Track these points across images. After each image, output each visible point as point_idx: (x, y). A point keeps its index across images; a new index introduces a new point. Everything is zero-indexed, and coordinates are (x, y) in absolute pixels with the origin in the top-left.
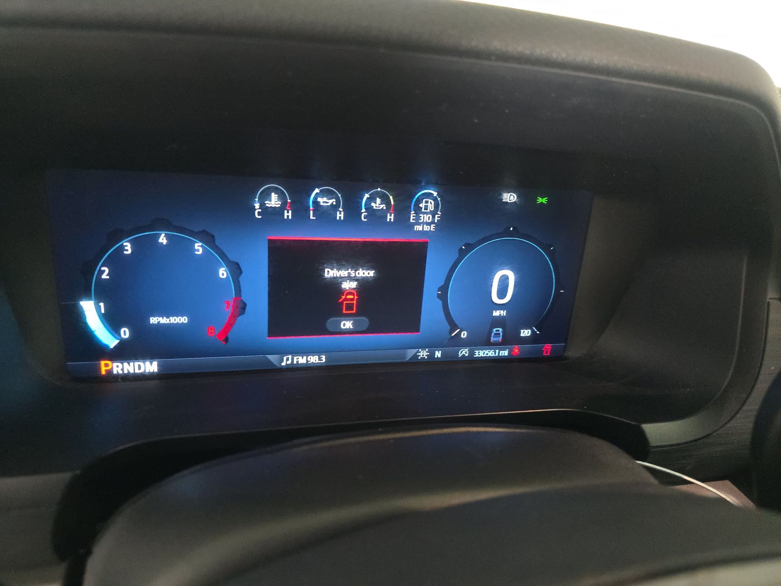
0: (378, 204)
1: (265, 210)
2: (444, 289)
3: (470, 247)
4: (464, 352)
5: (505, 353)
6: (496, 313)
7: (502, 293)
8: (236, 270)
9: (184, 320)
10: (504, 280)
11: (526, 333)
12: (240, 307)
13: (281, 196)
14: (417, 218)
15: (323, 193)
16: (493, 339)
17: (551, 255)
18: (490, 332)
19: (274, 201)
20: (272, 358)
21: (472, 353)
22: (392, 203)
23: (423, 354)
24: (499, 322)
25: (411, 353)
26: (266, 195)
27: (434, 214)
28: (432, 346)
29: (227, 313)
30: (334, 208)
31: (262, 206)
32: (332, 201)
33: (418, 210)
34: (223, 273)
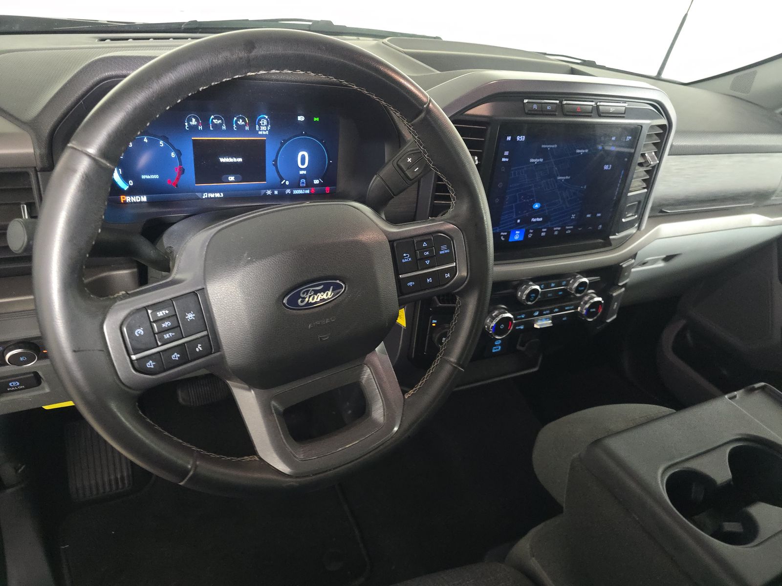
0: (241, 122)
1: (190, 126)
2: (276, 161)
3: (285, 141)
4: (288, 191)
5: (308, 192)
6: (302, 172)
7: (303, 163)
8: (179, 153)
9: (157, 177)
10: (303, 158)
11: (316, 182)
12: (182, 171)
13: (197, 120)
14: (260, 128)
15: (215, 118)
16: (301, 185)
17: (324, 144)
18: (300, 181)
19: (194, 122)
20: (199, 195)
21: (292, 192)
22: (247, 121)
23: (269, 192)
24: (303, 176)
25: (263, 192)
26: (190, 120)
27: (267, 126)
28: (272, 188)
29: (176, 174)
30: (221, 125)
31: (189, 124)
32: (220, 121)
33: (260, 125)
34: (173, 155)
